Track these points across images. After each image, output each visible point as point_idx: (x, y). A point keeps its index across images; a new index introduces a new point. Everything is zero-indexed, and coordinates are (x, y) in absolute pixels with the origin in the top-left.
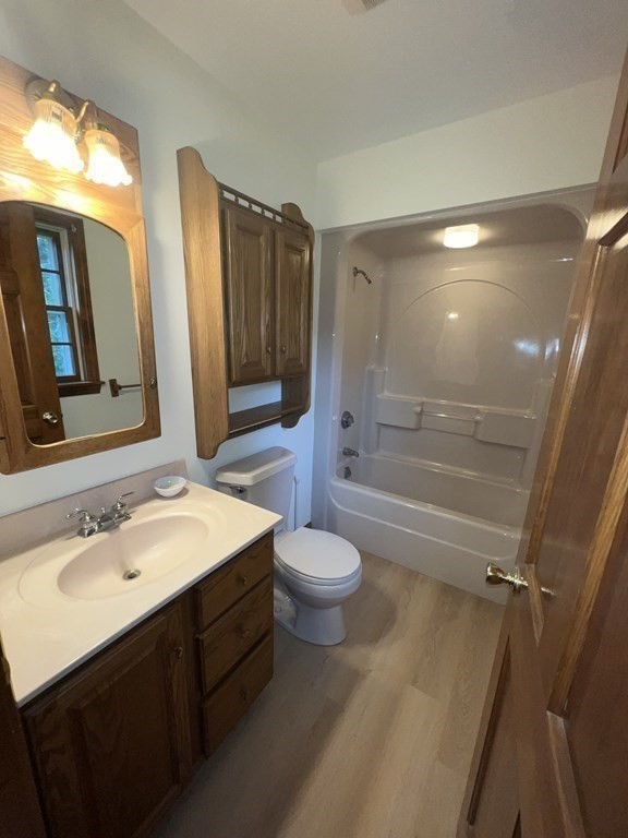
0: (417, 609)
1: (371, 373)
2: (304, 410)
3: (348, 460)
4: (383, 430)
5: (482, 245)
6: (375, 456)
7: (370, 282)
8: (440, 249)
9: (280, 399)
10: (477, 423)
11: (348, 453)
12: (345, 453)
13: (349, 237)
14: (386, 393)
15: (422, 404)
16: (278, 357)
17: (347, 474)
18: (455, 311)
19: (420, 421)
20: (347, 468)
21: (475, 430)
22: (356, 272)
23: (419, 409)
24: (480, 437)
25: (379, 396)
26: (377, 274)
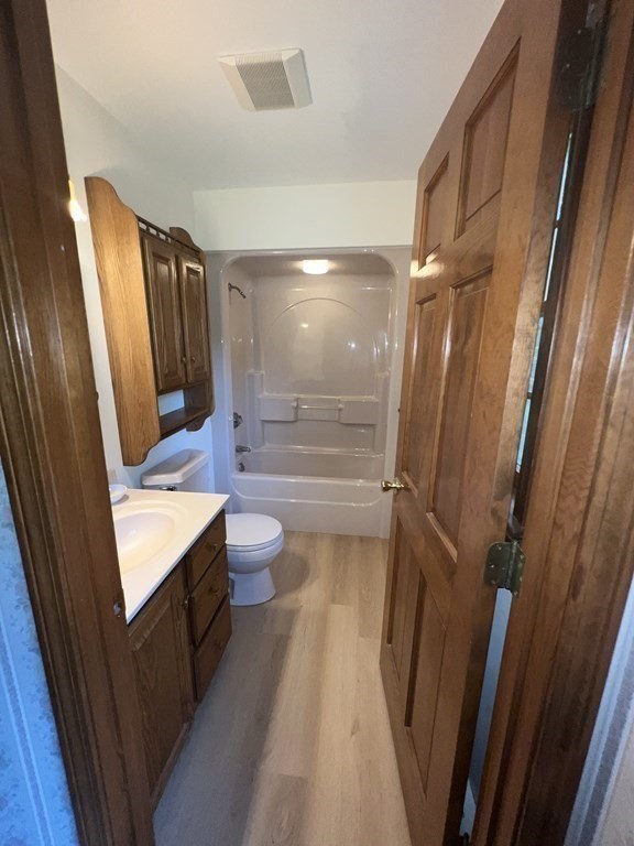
0: (322, 557)
1: (251, 377)
2: (208, 414)
3: (240, 456)
4: (266, 425)
5: (331, 273)
6: (263, 450)
7: (244, 297)
8: (300, 273)
9: (183, 405)
10: (340, 410)
11: (240, 450)
12: (237, 451)
13: (229, 260)
14: (265, 393)
15: (297, 400)
16: (189, 367)
17: (242, 469)
18: (306, 322)
19: (296, 413)
20: (241, 464)
21: (339, 416)
22: (231, 287)
23: (295, 404)
24: (343, 421)
25: (260, 396)
26: (248, 289)
